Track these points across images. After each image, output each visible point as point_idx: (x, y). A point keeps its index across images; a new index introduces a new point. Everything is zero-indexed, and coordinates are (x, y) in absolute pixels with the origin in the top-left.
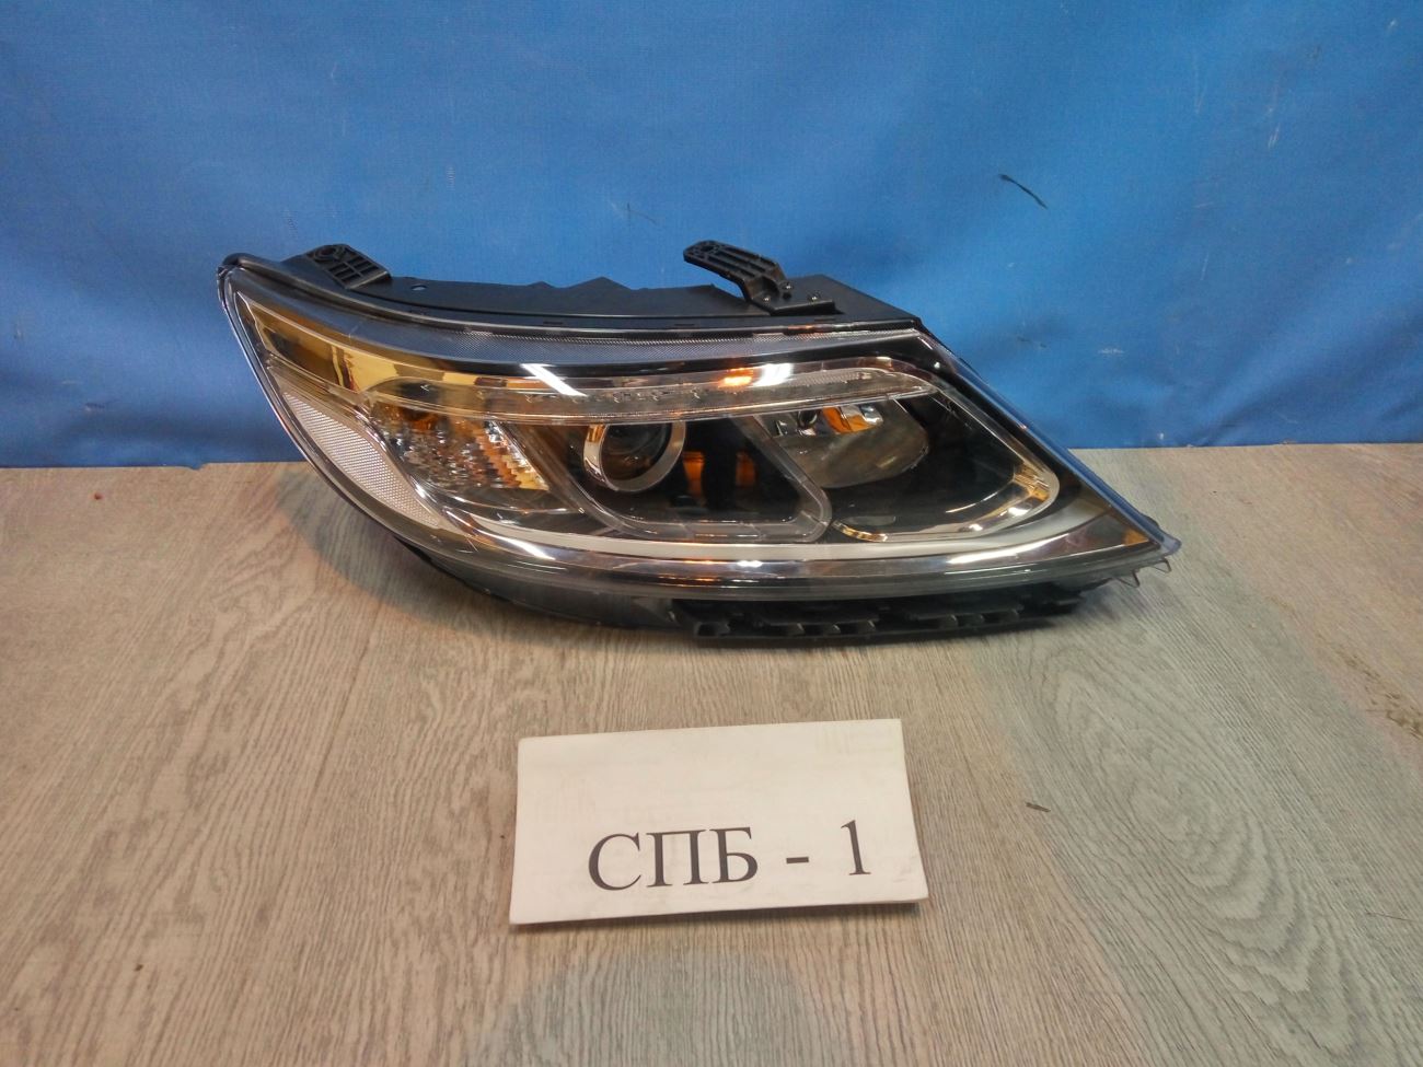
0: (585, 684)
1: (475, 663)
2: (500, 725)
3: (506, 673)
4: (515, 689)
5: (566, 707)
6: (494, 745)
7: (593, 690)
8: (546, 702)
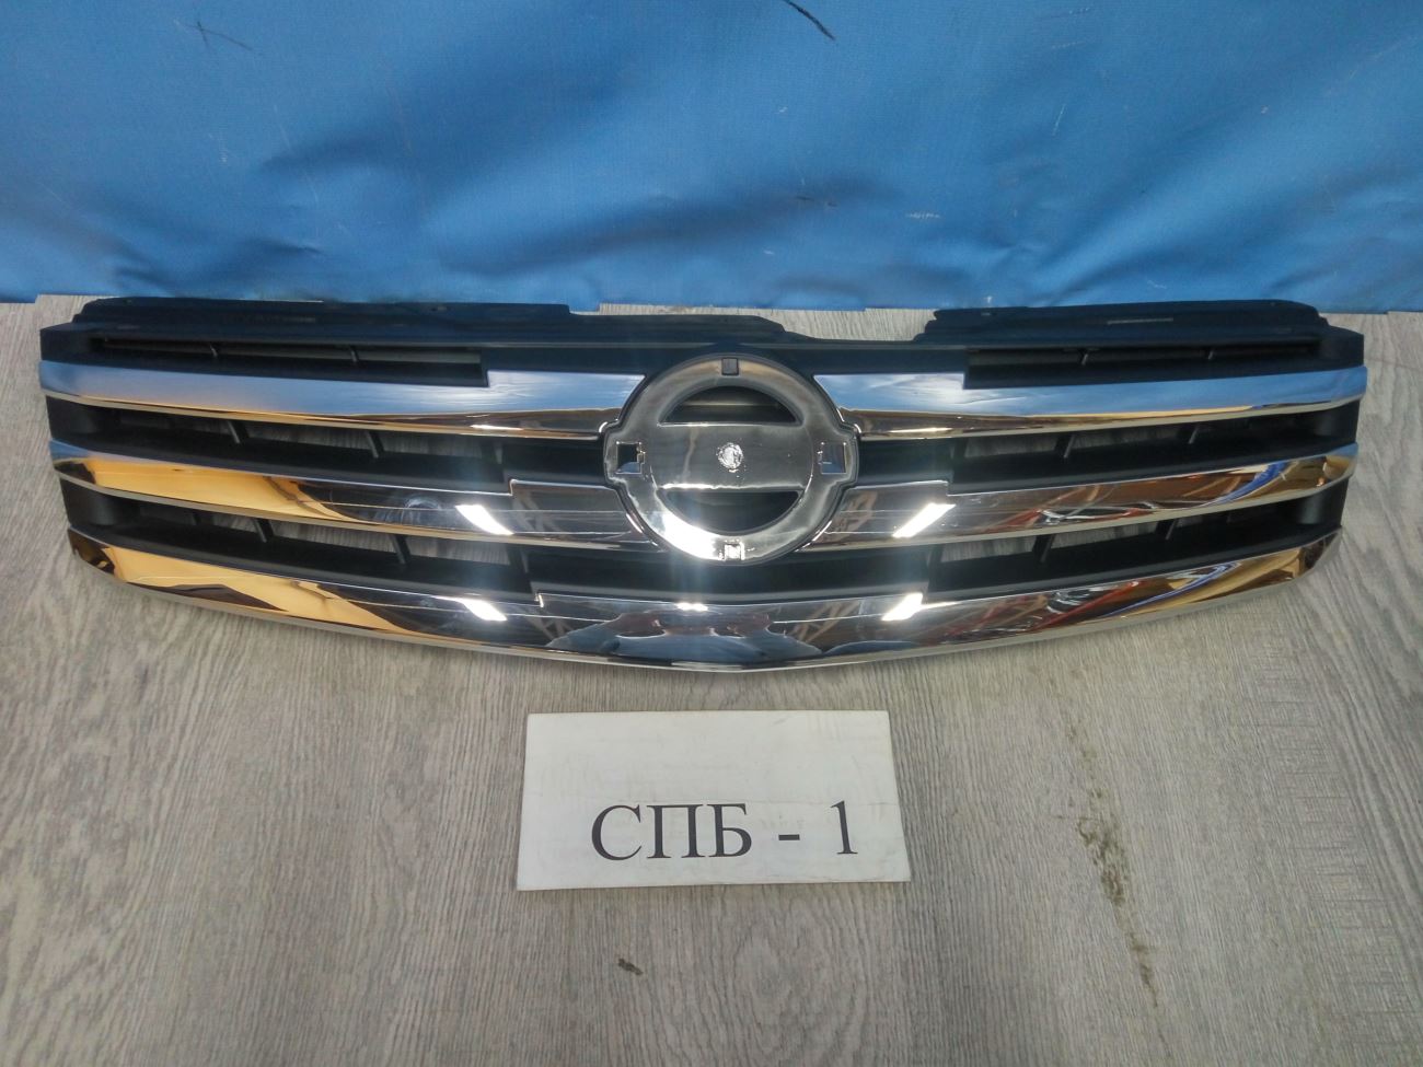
0: (161, 730)
1: (36, 687)
2: (46, 801)
3: (70, 705)
4: (76, 735)
5: (131, 769)
6: (35, 833)
7: (169, 741)
8: (108, 759)
